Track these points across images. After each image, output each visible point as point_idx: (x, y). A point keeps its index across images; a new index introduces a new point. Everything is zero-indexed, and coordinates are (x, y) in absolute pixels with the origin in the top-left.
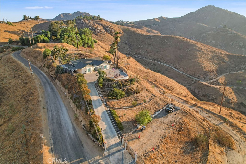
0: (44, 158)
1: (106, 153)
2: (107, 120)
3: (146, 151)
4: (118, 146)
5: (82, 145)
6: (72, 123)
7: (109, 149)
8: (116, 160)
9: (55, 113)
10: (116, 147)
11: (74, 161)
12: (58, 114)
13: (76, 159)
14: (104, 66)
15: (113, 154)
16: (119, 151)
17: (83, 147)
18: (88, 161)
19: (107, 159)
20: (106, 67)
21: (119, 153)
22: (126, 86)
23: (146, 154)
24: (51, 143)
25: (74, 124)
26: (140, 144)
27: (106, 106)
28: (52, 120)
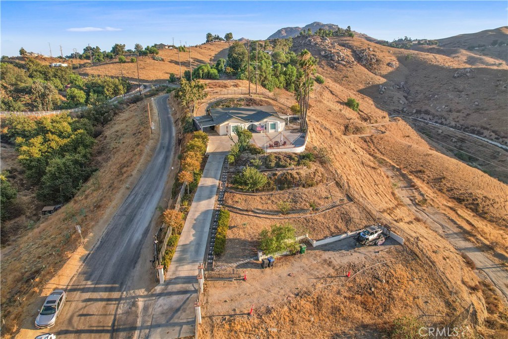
0: (65, 266)
1: (158, 289)
2: (203, 227)
3: (234, 310)
4: (189, 282)
5: (136, 263)
6: (150, 222)
7: (168, 283)
8: (165, 307)
9: (137, 200)
10: (184, 283)
11: (102, 286)
12: (141, 203)
13: (107, 284)
14: (270, 123)
15: (170, 294)
16: (185, 292)
17: (134, 267)
18: (122, 293)
19: (152, 300)
20: (274, 126)
21: (181, 296)
22: (284, 167)
23: (231, 316)
24: (94, 247)
25: (153, 224)
26: (237, 293)
27: (220, 201)
28: (126, 209)
